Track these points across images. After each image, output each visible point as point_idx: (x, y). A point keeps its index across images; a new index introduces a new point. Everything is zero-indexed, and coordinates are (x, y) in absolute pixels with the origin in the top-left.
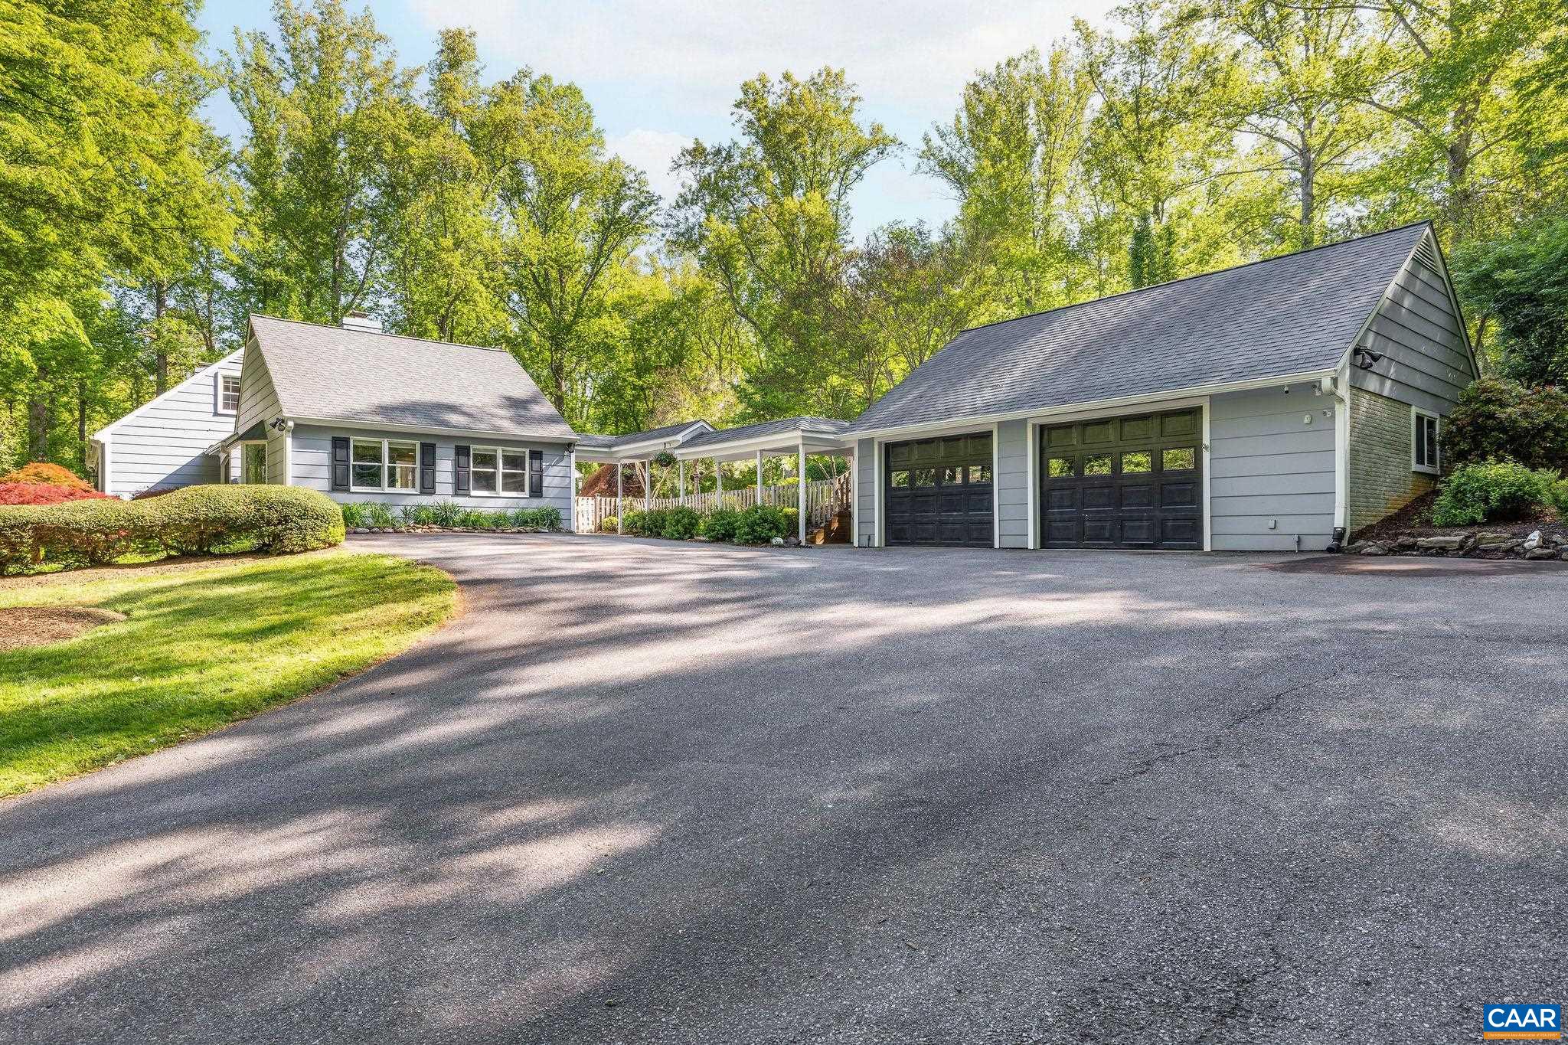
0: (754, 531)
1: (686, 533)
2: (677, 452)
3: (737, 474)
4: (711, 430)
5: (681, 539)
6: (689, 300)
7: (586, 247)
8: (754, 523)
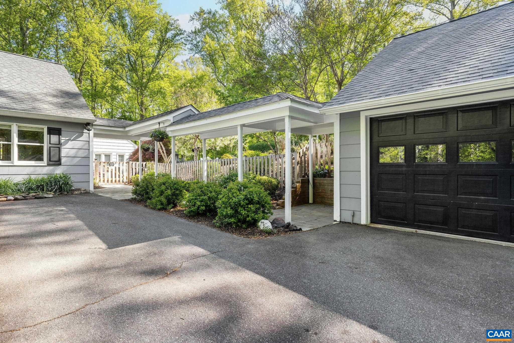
0: (236, 211)
1: (169, 203)
2: (168, 129)
3: (218, 149)
4: (197, 113)
5: (164, 209)
6: (199, 79)
7: (153, 51)
8: (238, 204)
